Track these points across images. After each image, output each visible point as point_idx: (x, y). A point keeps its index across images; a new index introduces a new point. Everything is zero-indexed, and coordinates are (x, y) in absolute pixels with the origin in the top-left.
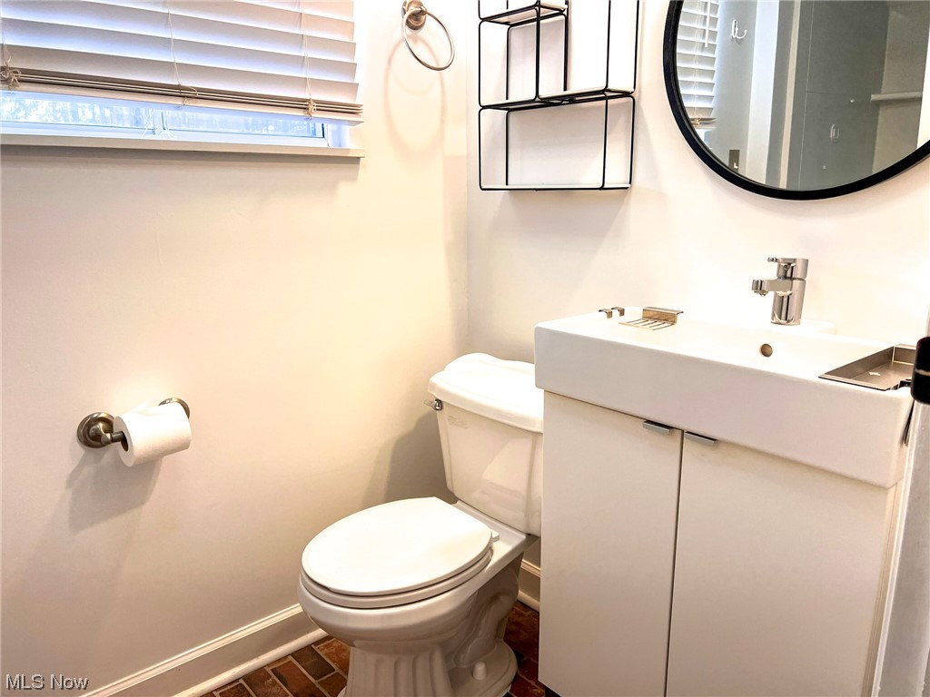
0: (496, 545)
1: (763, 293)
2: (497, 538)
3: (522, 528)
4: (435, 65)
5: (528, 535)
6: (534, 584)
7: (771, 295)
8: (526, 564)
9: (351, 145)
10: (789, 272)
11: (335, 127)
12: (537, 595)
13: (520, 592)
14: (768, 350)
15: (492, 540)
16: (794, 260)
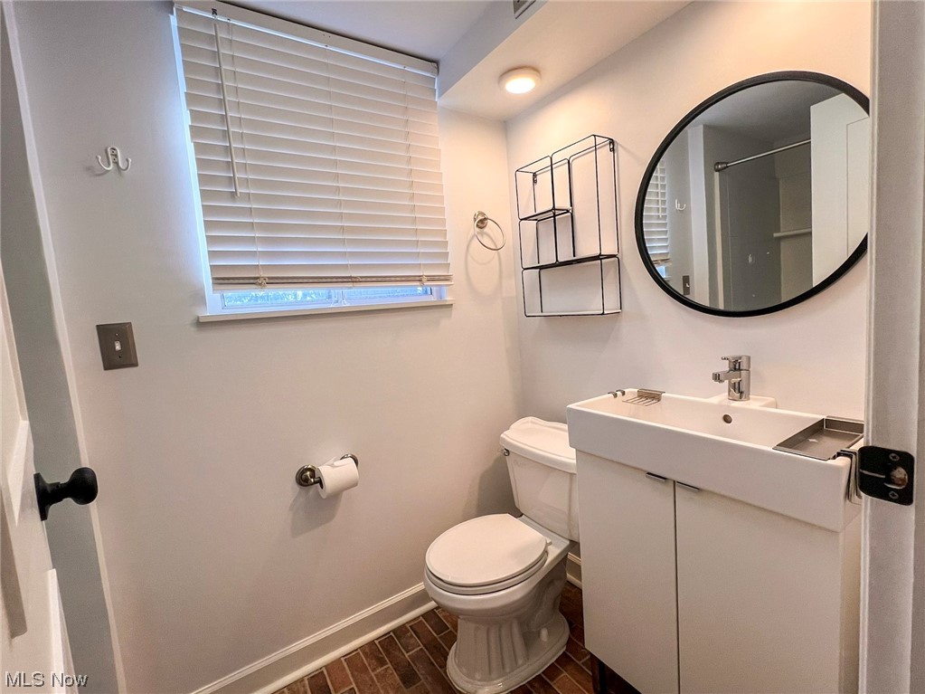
0: (550, 548)
1: (721, 381)
2: (550, 543)
3: (567, 536)
4: (494, 247)
5: (571, 541)
6: (577, 570)
7: (727, 382)
8: (571, 556)
9: (448, 299)
10: (737, 365)
11: (438, 288)
12: (579, 576)
13: (568, 575)
14: (729, 420)
15: (547, 545)
16: (740, 358)
